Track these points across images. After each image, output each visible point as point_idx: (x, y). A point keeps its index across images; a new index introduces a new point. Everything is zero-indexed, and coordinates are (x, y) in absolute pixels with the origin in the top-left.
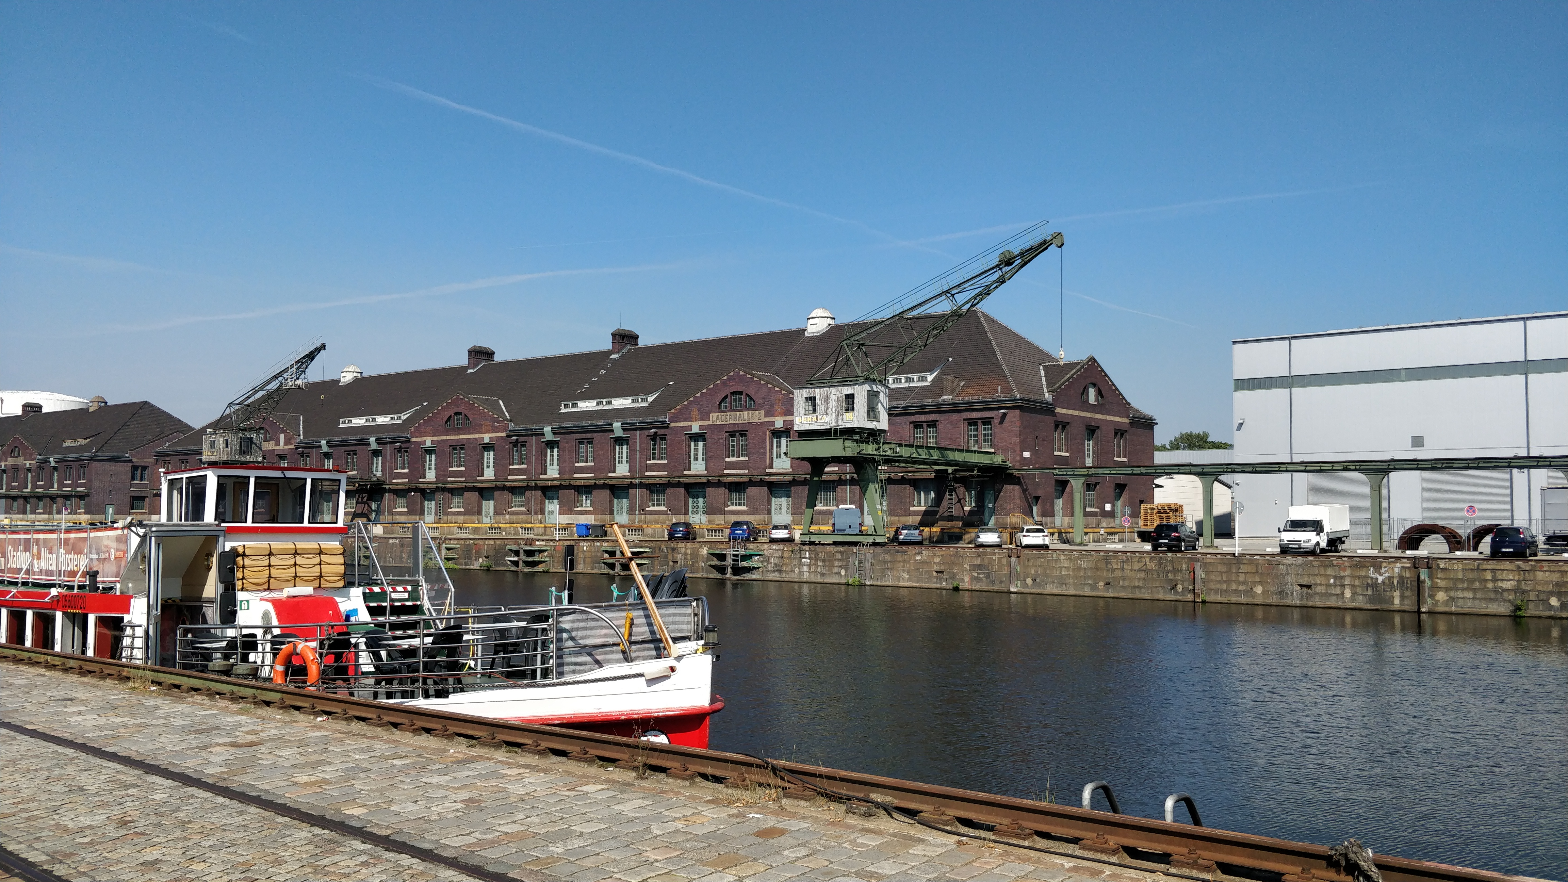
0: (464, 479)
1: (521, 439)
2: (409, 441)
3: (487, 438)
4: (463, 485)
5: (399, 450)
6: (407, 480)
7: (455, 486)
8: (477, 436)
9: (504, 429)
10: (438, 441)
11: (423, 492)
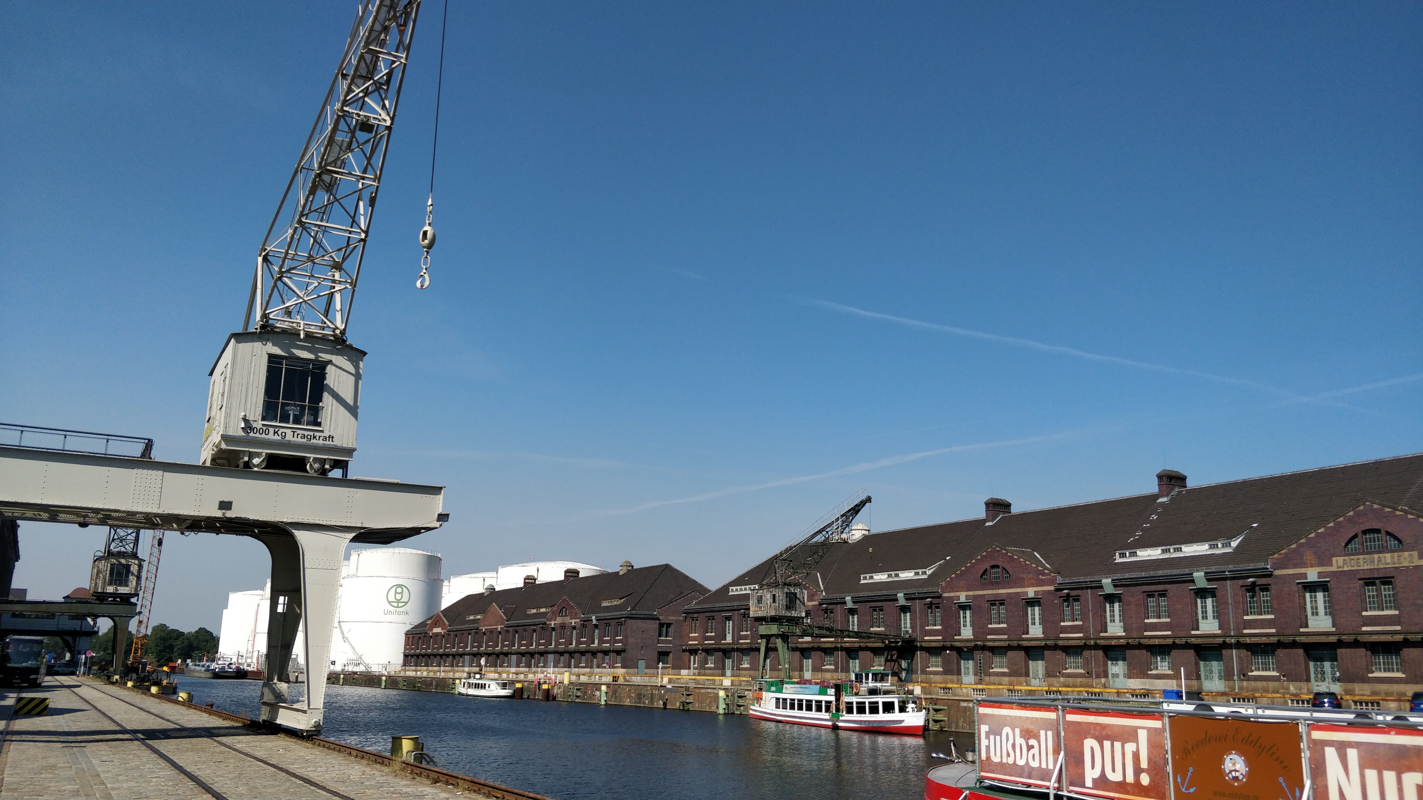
0: (1006, 637)
1: (1074, 593)
2: (940, 597)
3: (1031, 592)
4: (1006, 644)
5: (930, 605)
6: (941, 638)
7: (997, 644)
8: (1018, 590)
9: (1051, 582)
10: (974, 596)
11: (959, 650)
